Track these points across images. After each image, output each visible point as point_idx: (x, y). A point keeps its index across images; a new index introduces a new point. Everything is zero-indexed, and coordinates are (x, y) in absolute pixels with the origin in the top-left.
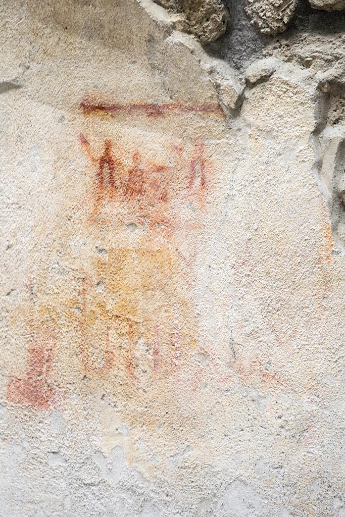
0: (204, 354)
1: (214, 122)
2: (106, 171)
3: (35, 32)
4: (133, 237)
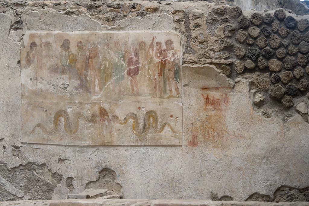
0: (228, 134)
1: (229, 90)
2: (207, 100)
3: (192, 74)
4: (213, 113)
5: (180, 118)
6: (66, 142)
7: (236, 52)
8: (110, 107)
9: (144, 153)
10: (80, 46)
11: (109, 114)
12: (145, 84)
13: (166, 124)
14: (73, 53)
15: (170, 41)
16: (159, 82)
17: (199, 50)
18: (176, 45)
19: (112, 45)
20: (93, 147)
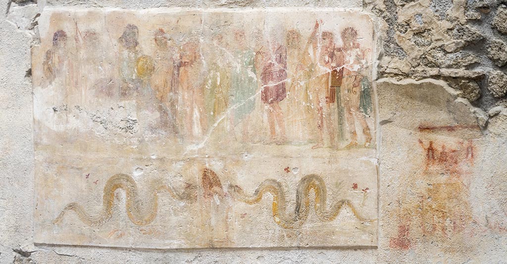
0: (475, 223)
1: (476, 132)
2: (431, 153)
3: (398, 100)
4: (443, 179)
5: (373, 191)
6: (129, 242)
7: (492, 52)
8: (225, 168)
10: (161, 39)
11: (222, 183)
12: (299, 119)
13: (343, 202)
14: (146, 53)
15: (352, 30)
16: (330, 115)
17: (412, 49)
18: (365, 39)
19: (229, 38)
20: (188, 250)
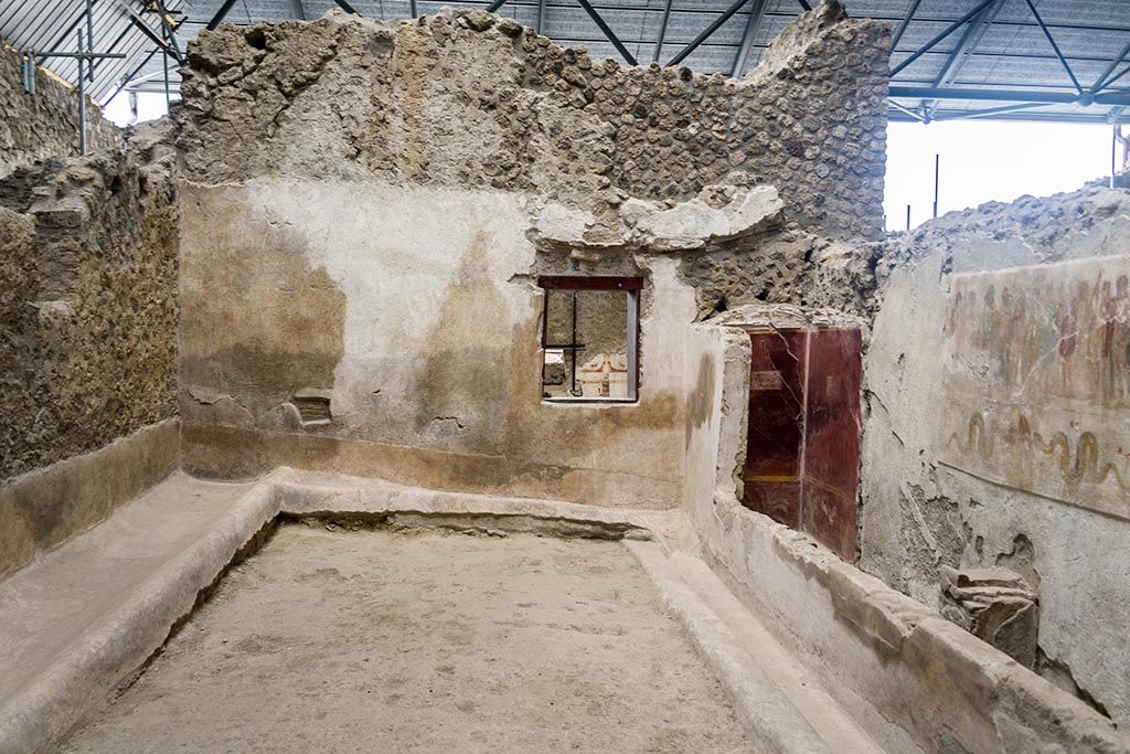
6: (979, 471)
8: (1033, 416)
9: (1074, 521)
11: (1031, 430)
12: (1082, 373)
13: (1110, 465)
14: (997, 309)
16: (1104, 370)
19: (1043, 292)
20: (1009, 488)
